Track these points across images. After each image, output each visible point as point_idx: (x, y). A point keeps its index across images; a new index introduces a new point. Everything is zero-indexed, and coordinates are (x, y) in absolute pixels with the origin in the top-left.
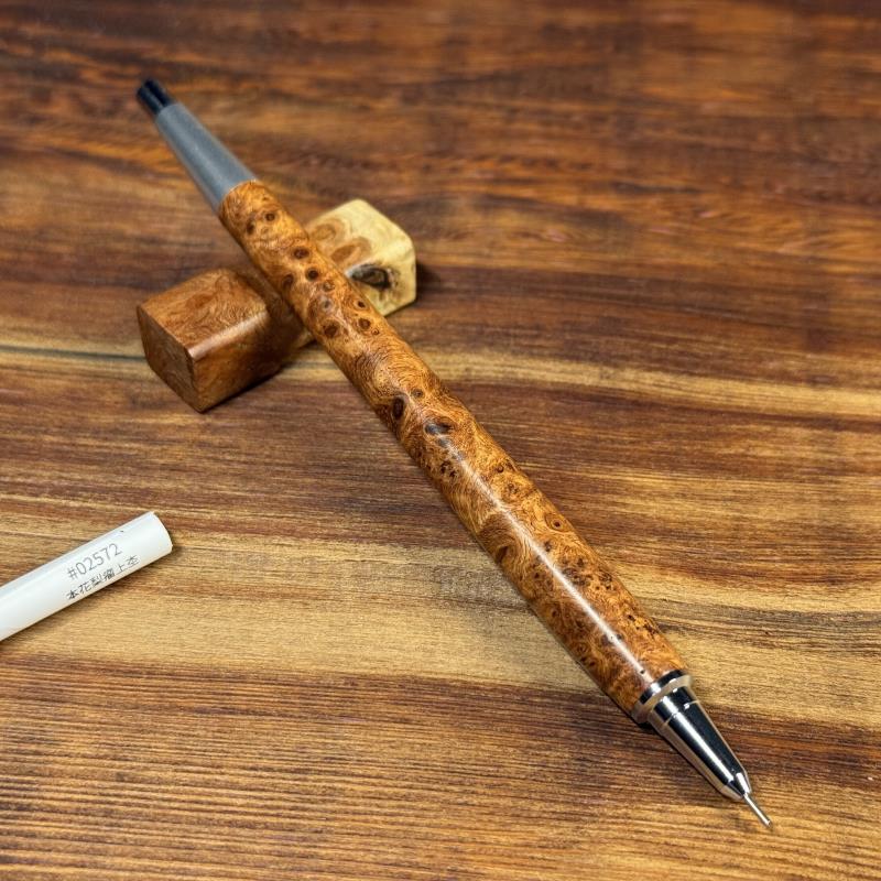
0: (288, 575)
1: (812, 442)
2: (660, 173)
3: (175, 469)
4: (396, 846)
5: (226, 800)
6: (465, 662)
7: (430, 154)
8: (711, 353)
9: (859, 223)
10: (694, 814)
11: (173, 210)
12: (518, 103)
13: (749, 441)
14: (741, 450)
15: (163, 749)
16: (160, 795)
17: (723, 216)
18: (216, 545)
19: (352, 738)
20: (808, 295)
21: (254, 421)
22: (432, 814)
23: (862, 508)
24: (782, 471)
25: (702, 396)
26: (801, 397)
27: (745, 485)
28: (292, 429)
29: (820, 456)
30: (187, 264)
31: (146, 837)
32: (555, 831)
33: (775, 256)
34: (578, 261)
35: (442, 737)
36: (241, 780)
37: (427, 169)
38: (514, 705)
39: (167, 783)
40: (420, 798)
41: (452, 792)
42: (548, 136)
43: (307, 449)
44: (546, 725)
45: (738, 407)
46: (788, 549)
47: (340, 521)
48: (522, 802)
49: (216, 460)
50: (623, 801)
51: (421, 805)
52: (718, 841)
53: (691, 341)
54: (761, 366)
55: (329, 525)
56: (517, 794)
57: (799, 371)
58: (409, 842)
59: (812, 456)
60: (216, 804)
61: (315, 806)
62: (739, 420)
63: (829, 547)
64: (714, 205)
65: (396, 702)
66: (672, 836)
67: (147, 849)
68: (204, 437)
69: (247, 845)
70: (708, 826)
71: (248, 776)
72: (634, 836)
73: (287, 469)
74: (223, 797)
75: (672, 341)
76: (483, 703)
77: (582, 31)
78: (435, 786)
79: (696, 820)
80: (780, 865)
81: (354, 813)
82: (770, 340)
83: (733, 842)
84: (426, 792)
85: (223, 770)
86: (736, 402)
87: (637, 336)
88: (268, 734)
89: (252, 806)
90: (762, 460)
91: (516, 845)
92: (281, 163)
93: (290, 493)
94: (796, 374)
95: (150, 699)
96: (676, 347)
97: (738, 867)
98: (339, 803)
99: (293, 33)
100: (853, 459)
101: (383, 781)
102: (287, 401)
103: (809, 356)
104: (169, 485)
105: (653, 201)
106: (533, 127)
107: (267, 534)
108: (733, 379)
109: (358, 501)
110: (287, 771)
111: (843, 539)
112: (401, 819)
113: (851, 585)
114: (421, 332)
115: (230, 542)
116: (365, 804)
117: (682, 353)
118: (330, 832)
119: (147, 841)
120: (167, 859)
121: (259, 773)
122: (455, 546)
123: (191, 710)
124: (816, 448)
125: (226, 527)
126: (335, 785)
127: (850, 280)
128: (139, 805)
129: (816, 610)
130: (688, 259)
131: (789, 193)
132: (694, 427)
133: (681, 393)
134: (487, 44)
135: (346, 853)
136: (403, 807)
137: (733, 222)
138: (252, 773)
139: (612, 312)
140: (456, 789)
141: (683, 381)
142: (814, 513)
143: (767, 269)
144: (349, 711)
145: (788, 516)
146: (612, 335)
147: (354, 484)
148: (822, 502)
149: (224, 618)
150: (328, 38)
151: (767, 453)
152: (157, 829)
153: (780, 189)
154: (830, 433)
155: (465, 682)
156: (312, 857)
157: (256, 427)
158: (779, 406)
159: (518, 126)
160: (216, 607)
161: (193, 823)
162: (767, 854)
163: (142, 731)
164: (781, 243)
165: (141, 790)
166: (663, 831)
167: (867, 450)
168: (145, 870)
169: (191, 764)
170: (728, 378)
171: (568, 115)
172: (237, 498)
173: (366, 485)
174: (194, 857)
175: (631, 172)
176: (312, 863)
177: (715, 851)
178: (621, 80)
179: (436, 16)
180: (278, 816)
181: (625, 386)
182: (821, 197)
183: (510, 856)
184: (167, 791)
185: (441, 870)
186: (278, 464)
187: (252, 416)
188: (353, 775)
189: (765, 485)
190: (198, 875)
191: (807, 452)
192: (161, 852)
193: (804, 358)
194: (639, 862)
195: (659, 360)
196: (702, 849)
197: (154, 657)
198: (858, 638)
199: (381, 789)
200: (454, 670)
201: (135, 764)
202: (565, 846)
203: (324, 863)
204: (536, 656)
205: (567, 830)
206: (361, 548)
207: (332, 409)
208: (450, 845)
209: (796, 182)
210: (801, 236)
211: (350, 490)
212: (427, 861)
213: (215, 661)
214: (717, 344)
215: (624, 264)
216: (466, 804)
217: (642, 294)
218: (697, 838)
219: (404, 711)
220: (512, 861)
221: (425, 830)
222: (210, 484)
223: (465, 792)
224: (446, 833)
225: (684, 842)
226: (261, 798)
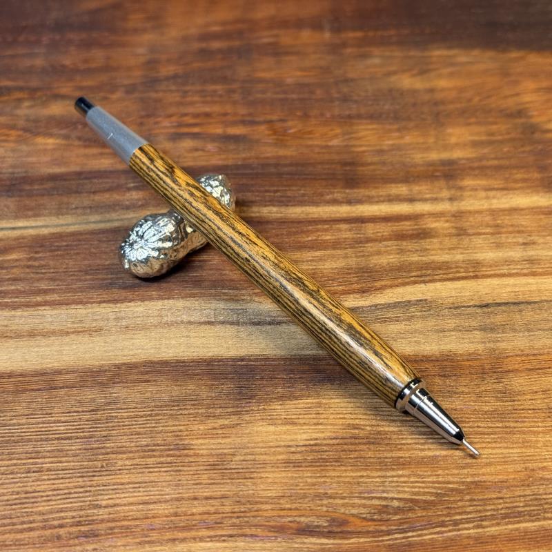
0: (81, 322)
1: (350, 230)
2: (265, 114)
3: (15, 280)
4: (146, 438)
5: (56, 428)
6: (177, 351)
7: (142, 117)
8: (297, 195)
9: (370, 127)
10: (299, 404)
11: (4, 157)
12: (188, 88)
13: (319, 233)
14: (314, 238)
15: (20, 409)
16: (19, 431)
17: (300, 131)
18: (41, 313)
19: (119, 392)
20: (346, 164)
21: (56, 253)
22: (164, 421)
23: (376, 257)
24: (336, 245)
25: (293, 215)
26: (344, 210)
27: (318, 254)
28: (78, 254)
29: (355, 236)
30: (14, 182)
31: (13, 450)
32: (228, 420)
33: (327, 147)
34: (225, 159)
35: (167, 386)
36: (62, 418)
37: (141, 124)
38: (203, 368)
39: (23, 425)
40: (157, 415)
41: (174, 410)
42: (204, 102)
43: (86, 262)
44: (220, 374)
45: (312, 218)
46: (341, 280)
47: (107, 294)
48: (210, 410)
49: (37, 273)
50: (261, 403)
51: (158, 418)
52: (311, 414)
53: (286, 190)
54: (322, 198)
55: (101, 296)
56: (208, 406)
57: (343, 198)
58: (153, 435)
59: (351, 236)
60: (50, 431)
61: (102, 425)
62: (313, 224)
63: (362, 276)
64: (294, 126)
65: (142, 373)
66: (287, 415)
67: (14, 456)
68: (30, 263)
69: (68, 448)
70: (306, 408)
71: (66, 416)
72: (269, 417)
73: (76, 273)
74: (54, 427)
75: (276, 191)
76: (187, 368)
77: (220, 51)
78: (165, 408)
79: (300, 406)
80: (342, 420)
81: (123, 426)
82: (326, 186)
83: (319, 414)
84: (160, 412)
85: (53, 415)
86: (311, 216)
87: (258, 191)
88: (75, 396)
89: (69, 429)
90: (325, 241)
91: (209, 429)
92: (61, 129)
93: (79, 284)
94: (341, 200)
95: (11, 387)
96: (279, 194)
97: (321, 424)
98: (115, 422)
99: (63, 66)
100: (372, 235)
101: (137, 410)
102: (73, 241)
103: (347, 191)
104: (13, 288)
105: (263, 128)
106: (196, 98)
107: (67, 304)
108: (309, 206)
109: (115, 284)
110: (86, 411)
111: (367, 272)
112: (148, 425)
113: (373, 292)
114: (144, 201)
115: (48, 310)
116: (129, 421)
117: (281, 197)
118: (112, 436)
119: (14, 452)
120: (26, 459)
121: (72, 414)
122: (169, 299)
123: (33, 390)
124: (353, 233)
125: (46, 303)
126: (113, 414)
127: (366, 154)
128: (9, 437)
129: (356, 306)
130: (282, 152)
131: (333, 117)
132: (290, 230)
133: (282, 215)
134: (169, 61)
135: (120, 444)
136: (149, 420)
137: (304, 133)
138: (68, 415)
139: (244, 181)
140: (176, 408)
141: (283, 209)
142: (353, 262)
143: (324, 153)
144: (117, 380)
145: (340, 265)
146: (244, 192)
147: (113, 276)
148: (356, 257)
149: (48, 346)
150: (82, 67)
151: (328, 237)
152: (19, 446)
153: (328, 115)
154: (360, 225)
155: (177, 360)
156: (103, 448)
157: (57, 255)
158: (333, 216)
159: (189, 99)
160: (42, 341)
161: (38, 441)
162: (335, 416)
163: (7, 403)
164: (330, 140)
165: (10, 429)
166: (283, 413)
167: (378, 230)
168: (15, 465)
169: (35, 415)
170: (306, 206)
171: (215, 91)
172: (50, 289)
173: (119, 276)
174: (39, 456)
175: (250, 115)
176: (103, 451)
177: (310, 418)
178: (242, 71)
179: (141, 50)
180: (83, 432)
181: (253, 215)
182: (350, 117)
183: (205, 435)
184: (23, 428)
185: (170, 445)
186: (71, 272)
187: (55, 250)
188: (121, 409)
189: (328, 252)
190: (43, 464)
191: (348, 235)
192: (23, 456)
193: (344, 192)
194: (272, 428)
195: (270, 201)
196: (304, 418)
197: (12, 368)
198: (377, 316)
199: (137, 413)
200: (171, 355)
201: (5, 418)
202: (233, 426)
203: (109, 450)
204: (214, 344)
205: (234, 420)
206: (118, 305)
207: (98, 242)
208: (173, 434)
209: (336, 112)
210: (340, 136)
211: (111, 279)
212: (163, 442)
213: (44, 366)
214: (300, 190)
215: (249, 158)
216: (182, 414)
217: (260, 171)
218: (300, 414)
219: (146, 377)
220: (207, 436)
221: (161, 428)
222: (35, 285)
223: (180, 409)
224: (172, 429)
225: (293, 417)
226: (73, 425)
